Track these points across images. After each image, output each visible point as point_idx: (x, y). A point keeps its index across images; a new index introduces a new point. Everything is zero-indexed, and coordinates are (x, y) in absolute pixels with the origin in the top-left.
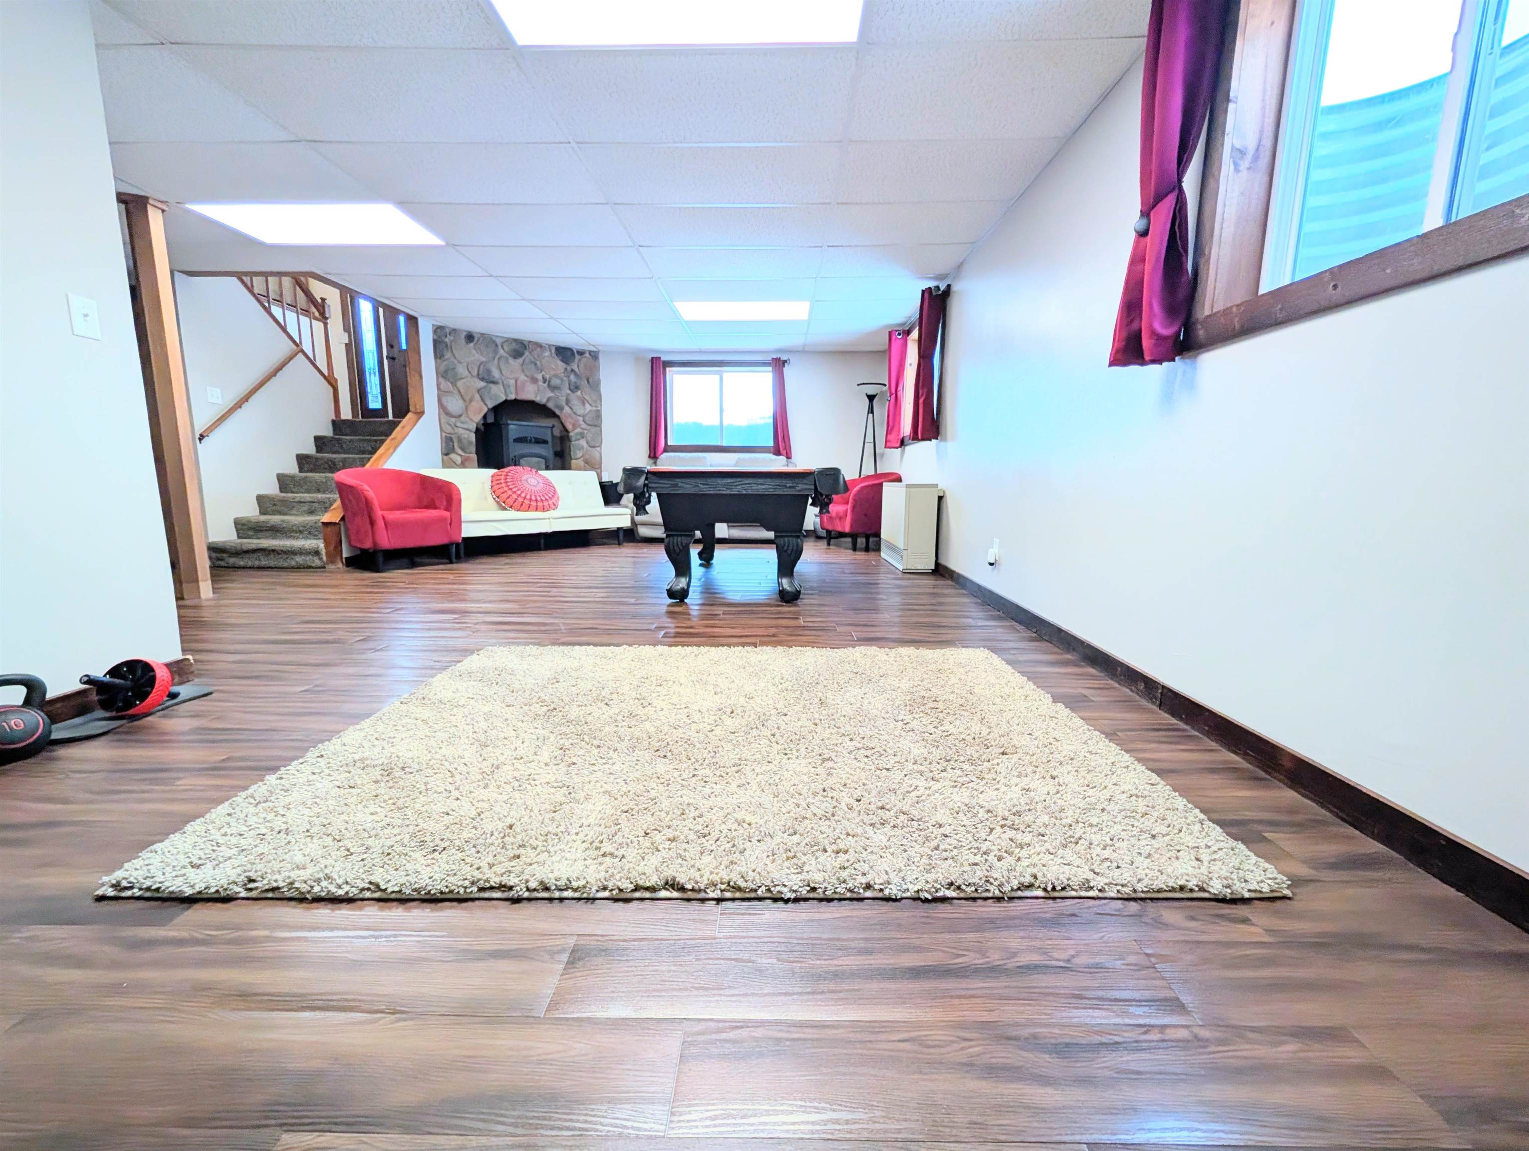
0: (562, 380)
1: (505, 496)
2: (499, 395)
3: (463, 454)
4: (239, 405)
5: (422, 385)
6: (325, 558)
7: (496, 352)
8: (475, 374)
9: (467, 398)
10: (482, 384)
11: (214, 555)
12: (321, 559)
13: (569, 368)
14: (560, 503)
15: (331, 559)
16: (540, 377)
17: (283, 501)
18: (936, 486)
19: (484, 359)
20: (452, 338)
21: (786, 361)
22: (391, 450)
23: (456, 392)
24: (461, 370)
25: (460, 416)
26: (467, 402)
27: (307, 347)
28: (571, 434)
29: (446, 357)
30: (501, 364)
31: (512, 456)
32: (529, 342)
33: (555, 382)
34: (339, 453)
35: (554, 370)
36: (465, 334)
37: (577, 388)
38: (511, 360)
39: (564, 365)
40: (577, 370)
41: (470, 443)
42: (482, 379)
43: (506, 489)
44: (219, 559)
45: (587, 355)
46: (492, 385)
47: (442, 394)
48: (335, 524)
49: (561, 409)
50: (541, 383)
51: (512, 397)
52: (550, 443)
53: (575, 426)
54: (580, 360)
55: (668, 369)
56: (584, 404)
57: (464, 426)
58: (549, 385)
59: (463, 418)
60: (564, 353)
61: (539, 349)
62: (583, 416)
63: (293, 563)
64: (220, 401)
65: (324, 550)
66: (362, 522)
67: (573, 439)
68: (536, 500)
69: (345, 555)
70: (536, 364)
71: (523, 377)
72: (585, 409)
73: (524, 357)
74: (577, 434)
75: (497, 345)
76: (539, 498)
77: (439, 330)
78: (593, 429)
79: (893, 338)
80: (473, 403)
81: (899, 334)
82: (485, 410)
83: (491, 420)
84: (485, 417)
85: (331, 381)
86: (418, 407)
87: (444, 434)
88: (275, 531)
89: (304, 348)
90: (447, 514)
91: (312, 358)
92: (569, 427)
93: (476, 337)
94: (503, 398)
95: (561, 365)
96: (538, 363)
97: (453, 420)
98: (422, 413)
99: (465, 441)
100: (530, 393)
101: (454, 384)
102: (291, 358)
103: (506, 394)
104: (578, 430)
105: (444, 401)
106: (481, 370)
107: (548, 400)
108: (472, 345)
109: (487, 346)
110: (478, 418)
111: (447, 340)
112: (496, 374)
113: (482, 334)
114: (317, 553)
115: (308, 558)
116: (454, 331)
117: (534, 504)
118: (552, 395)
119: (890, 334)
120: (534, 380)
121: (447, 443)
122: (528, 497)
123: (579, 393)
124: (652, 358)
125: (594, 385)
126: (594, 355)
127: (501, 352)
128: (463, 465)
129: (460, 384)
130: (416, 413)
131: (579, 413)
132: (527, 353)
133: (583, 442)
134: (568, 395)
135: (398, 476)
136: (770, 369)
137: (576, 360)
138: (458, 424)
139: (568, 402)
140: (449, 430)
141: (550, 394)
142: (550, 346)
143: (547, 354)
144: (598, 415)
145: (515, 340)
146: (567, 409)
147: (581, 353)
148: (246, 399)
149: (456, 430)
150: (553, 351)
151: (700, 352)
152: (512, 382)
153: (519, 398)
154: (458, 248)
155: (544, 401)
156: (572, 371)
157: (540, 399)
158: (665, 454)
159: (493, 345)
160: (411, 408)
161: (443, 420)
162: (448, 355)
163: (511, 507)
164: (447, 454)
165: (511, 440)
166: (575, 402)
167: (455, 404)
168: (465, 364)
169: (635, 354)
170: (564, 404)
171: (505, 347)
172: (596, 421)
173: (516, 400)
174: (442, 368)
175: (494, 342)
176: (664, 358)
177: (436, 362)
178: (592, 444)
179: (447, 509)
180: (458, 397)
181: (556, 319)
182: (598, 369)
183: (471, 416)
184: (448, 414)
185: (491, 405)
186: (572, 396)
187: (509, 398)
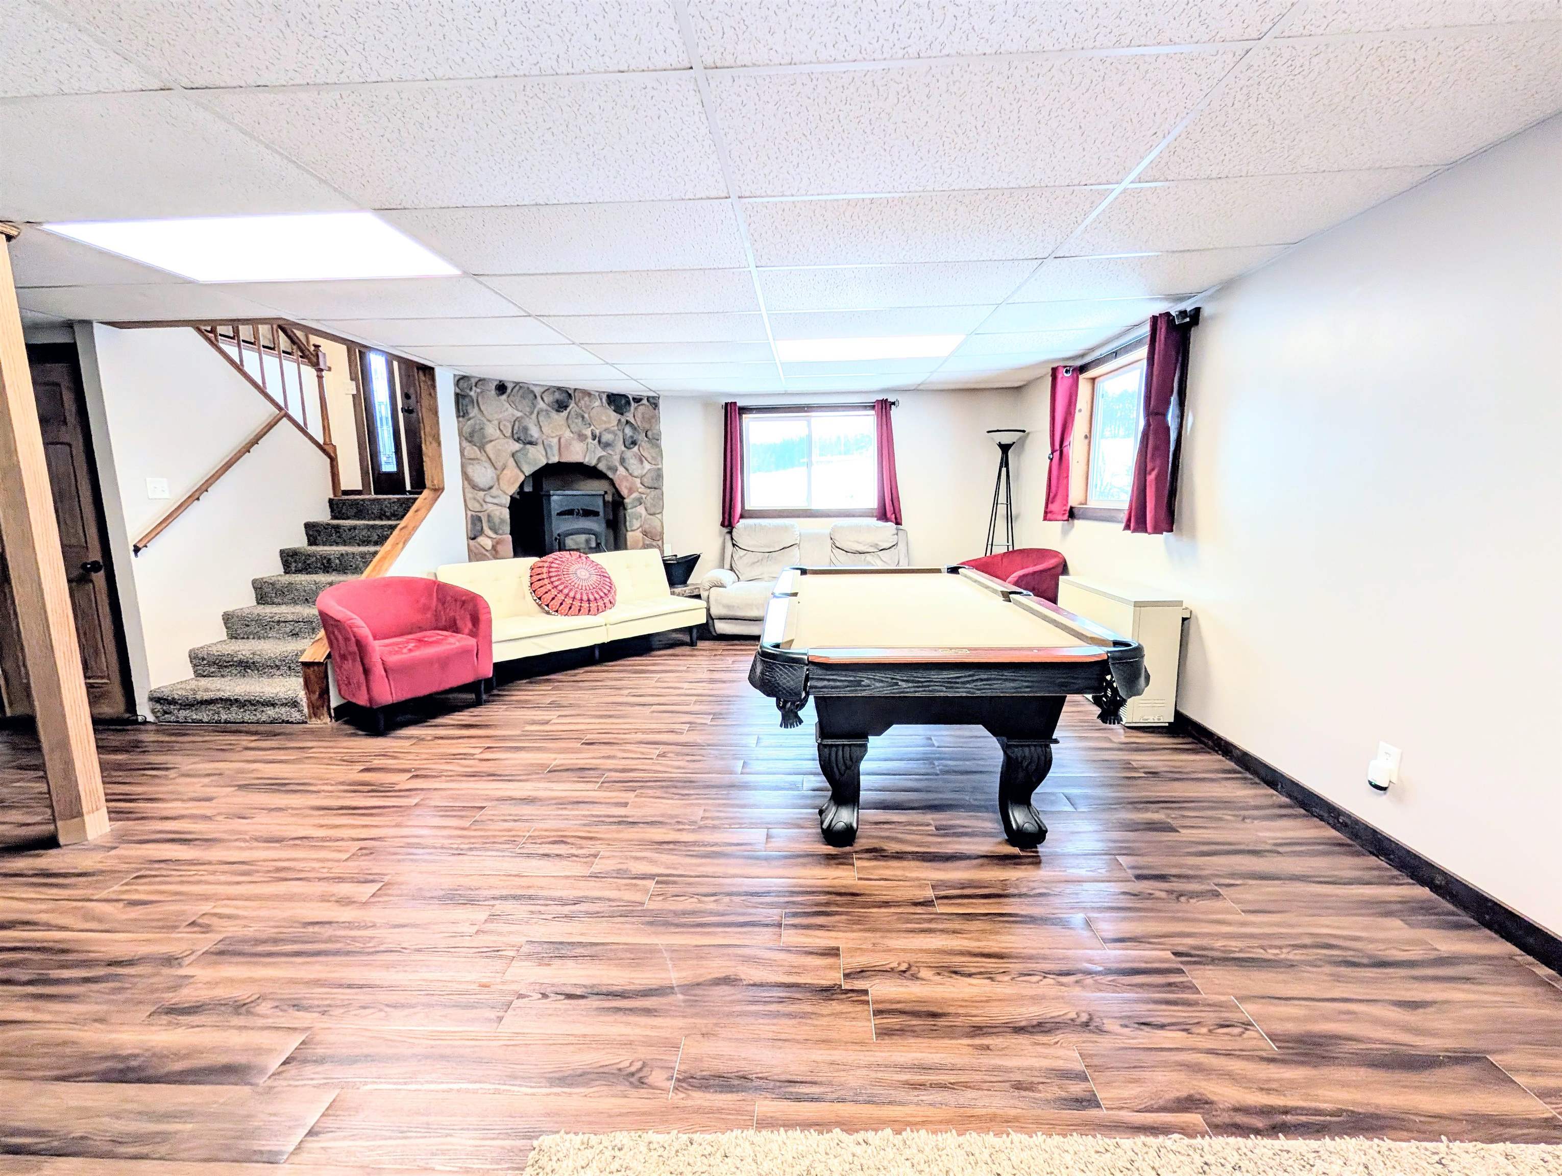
0: (616, 435)
1: (548, 597)
2: (538, 458)
3: (494, 536)
4: (195, 497)
5: (440, 456)
6: (306, 710)
7: (534, 406)
8: (509, 434)
9: (499, 465)
10: (517, 446)
11: (158, 707)
12: (300, 711)
13: (623, 420)
14: (618, 598)
15: (315, 710)
16: (588, 432)
17: (258, 620)
18: (1179, 603)
19: (519, 414)
20: (478, 390)
21: (894, 403)
22: (401, 545)
23: (484, 458)
24: (491, 430)
25: (490, 488)
26: (499, 470)
27: (295, 411)
28: (626, 501)
29: (471, 415)
30: (541, 419)
31: (555, 535)
32: (575, 390)
33: (607, 437)
34: (337, 544)
35: (605, 422)
36: (495, 383)
37: (634, 443)
38: (554, 414)
39: (619, 416)
40: (632, 421)
41: (502, 521)
42: (518, 440)
43: (549, 587)
44: (165, 713)
45: (645, 401)
46: (528, 446)
47: (466, 462)
48: (319, 664)
49: (615, 470)
50: (590, 440)
51: (555, 459)
52: (601, 514)
53: (631, 491)
54: (636, 409)
55: (744, 416)
56: (642, 462)
57: (495, 501)
58: (599, 442)
59: (494, 491)
60: (618, 402)
61: (586, 399)
62: (642, 477)
63: (264, 718)
64: (166, 495)
65: (305, 700)
66: (354, 668)
67: (629, 507)
68: (589, 600)
69: (333, 704)
70: (583, 417)
71: (567, 434)
72: (643, 468)
73: (568, 410)
74: (635, 499)
75: (536, 397)
76: (591, 597)
77: (461, 380)
78: (653, 493)
79: (1060, 376)
80: (505, 472)
81: (1067, 372)
82: (522, 478)
83: (528, 489)
84: (522, 486)
85: (328, 451)
86: (436, 482)
87: (469, 513)
88: (245, 666)
89: (290, 412)
90: (472, 641)
91: (302, 424)
92: (624, 492)
93: (510, 386)
94: (543, 462)
95: (614, 416)
96: (586, 416)
97: (482, 493)
98: (443, 489)
99: (497, 521)
100: (577, 453)
101: (482, 448)
102: (270, 426)
103: (548, 458)
104: (635, 495)
105: (470, 470)
106: (516, 427)
107: (599, 459)
108: (504, 397)
109: (523, 397)
110: (513, 489)
111: (472, 393)
112: (534, 432)
113: (517, 383)
114: (294, 704)
115: (283, 710)
116: (481, 381)
117: (585, 605)
118: (604, 453)
119: (1054, 371)
120: (582, 437)
121: (473, 524)
122: (578, 596)
123: (636, 449)
124: (726, 404)
125: (654, 440)
126: (654, 402)
127: (541, 405)
128: (495, 553)
129: (489, 448)
130: (435, 490)
131: (636, 474)
132: (572, 405)
133: (641, 510)
134: (623, 452)
135: (408, 585)
136: (873, 412)
137: (632, 409)
138: (489, 499)
139: (622, 461)
140: (477, 507)
141: (600, 452)
142: (600, 393)
143: (598, 403)
144: (659, 475)
145: (559, 389)
146: (621, 470)
147: (638, 400)
148: (204, 488)
149: (485, 507)
150: (604, 400)
151: (786, 394)
152: (555, 440)
153: (564, 460)
154: (481, 279)
155: (593, 463)
156: (627, 422)
157: (590, 460)
158: (742, 521)
159: (531, 396)
160: (428, 483)
161: (469, 496)
162: (473, 412)
163: (557, 611)
164: (473, 539)
165: (554, 513)
166: (633, 463)
167: (483, 474)
168: (496, 422)
169: (704, 400)
170: (618, 464)
171: (545, 399)
172: (655, 483)
173: (559, 464)
174: (467, 430)
175: (532, 392)
176: (740, 403)
177: (459, 422)
178: (652, 511)
179: (473, 634)
180: (488, 465)
181: (612, 365)
182: (657, 419)
183: (504, 487)
184: (475, 487)
185: (529, 470)
186: (629, 454)
187: (550, 462)
